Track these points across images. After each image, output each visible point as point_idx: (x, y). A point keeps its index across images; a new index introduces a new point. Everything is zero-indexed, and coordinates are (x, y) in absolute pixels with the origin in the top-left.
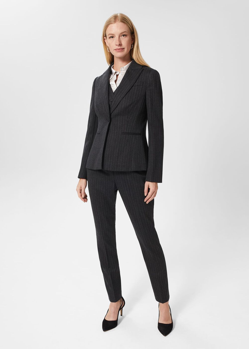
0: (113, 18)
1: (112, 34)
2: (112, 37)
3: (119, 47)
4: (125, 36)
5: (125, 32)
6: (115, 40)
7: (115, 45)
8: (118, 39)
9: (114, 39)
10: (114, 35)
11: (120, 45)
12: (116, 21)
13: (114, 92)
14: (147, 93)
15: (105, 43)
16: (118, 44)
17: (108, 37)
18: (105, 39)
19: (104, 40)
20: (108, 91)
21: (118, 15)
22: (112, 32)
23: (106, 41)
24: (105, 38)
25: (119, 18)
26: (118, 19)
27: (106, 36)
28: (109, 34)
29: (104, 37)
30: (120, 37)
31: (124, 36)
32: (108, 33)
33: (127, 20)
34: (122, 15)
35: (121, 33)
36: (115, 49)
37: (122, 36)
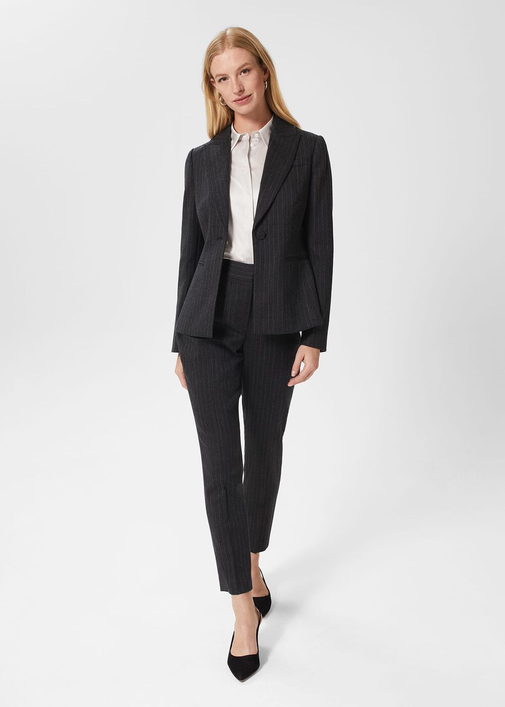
0: (219, 42)
3: (241, 96)
4: (248, 72)
5: (245, 64)
6: (230, 84)
7: (233, 93)
9: (228, 82)
11: (241, 91)
16: (237, 90)
17: (216, 80)
25: (230, 39)
26: (228, 43)
30: (239, 76)
32: (214, 72)
36: (234, 99)
37: (242, 73)
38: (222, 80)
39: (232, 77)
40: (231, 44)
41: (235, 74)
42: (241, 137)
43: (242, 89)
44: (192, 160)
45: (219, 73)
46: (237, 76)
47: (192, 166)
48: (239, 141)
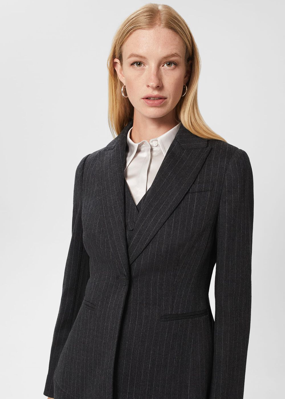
0: (146, 14)
1: (141, 57)
2: (139, 64)
3: (156, 93)
4: (173, 66)
5: (173, 55)
6: (146, 73)
7: (145, 86)
8: (155, 72)
9: (144, 69)
10: (145, 58)
11: (160, 87)
12: (155, 24)
13: (137, 203)
14: (220, 210)
15: (114, 74)
16: (153, 84)
17: (127, 61)
18: (116, 63)
19: (114, 64)
20: (123, 201)
21: (160, 8)
22: (142, 51)
23: (118, 68)
24: (117, 60)
25: (163, 16)
26: (160, 19)
27: (121, 58)
28: (132, 55)
29: (114, 57)
30: (162, 68)
31: (169, 64)
32: (128, 49)
33: (182, 25)
34: (167, 7)
35: (165, 58)
36: (144, 95)
37: (165, 65)
38: (135, 65)
39: (151, 66)
40: (164, 22)
41: (157, 62)
42: (139, 146)
43: (160, 86)
44: (83, 169)
45: (137, 53)
46: (160, 64)
47: (82, 176)
48: (138, 151)
